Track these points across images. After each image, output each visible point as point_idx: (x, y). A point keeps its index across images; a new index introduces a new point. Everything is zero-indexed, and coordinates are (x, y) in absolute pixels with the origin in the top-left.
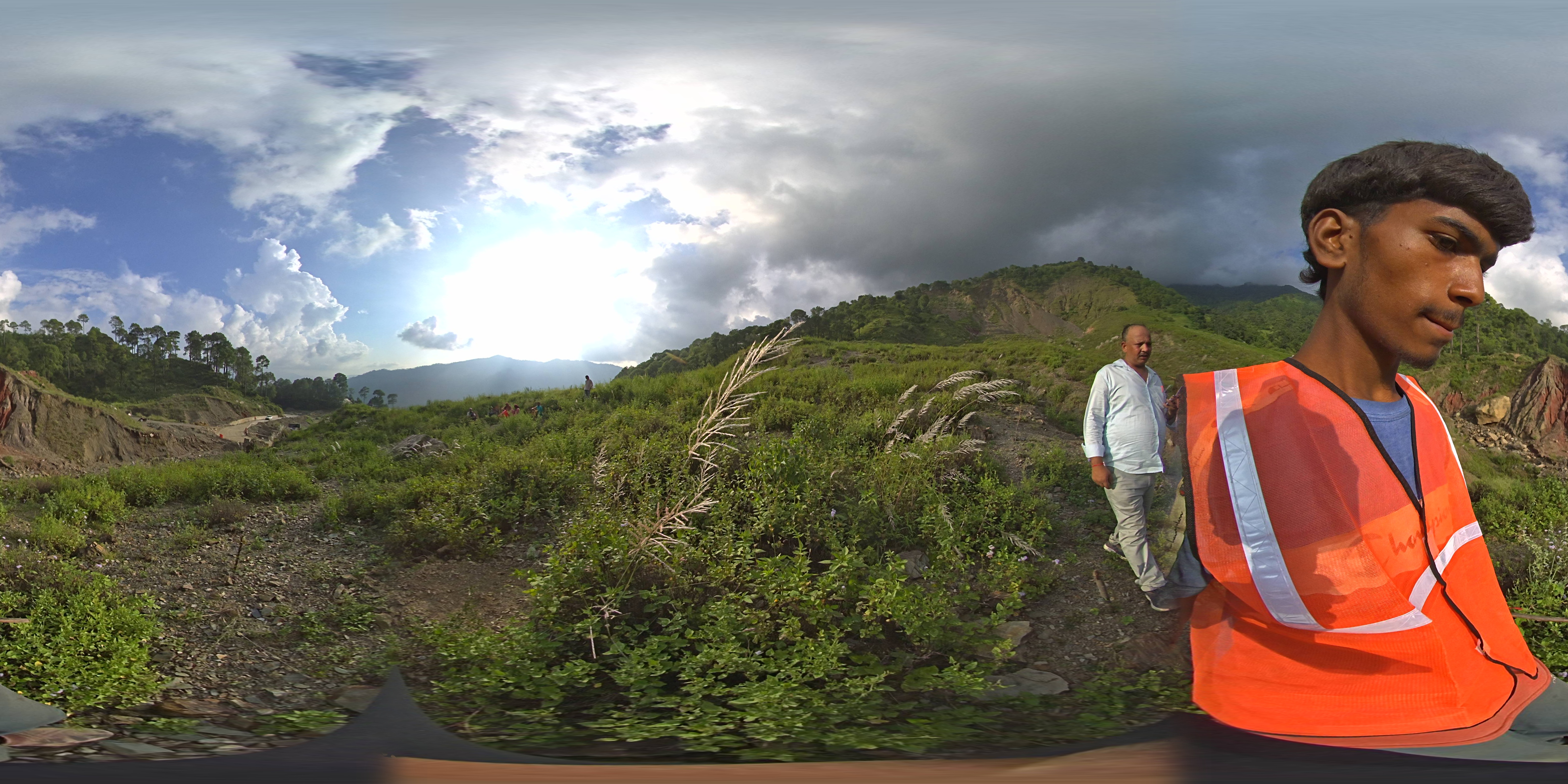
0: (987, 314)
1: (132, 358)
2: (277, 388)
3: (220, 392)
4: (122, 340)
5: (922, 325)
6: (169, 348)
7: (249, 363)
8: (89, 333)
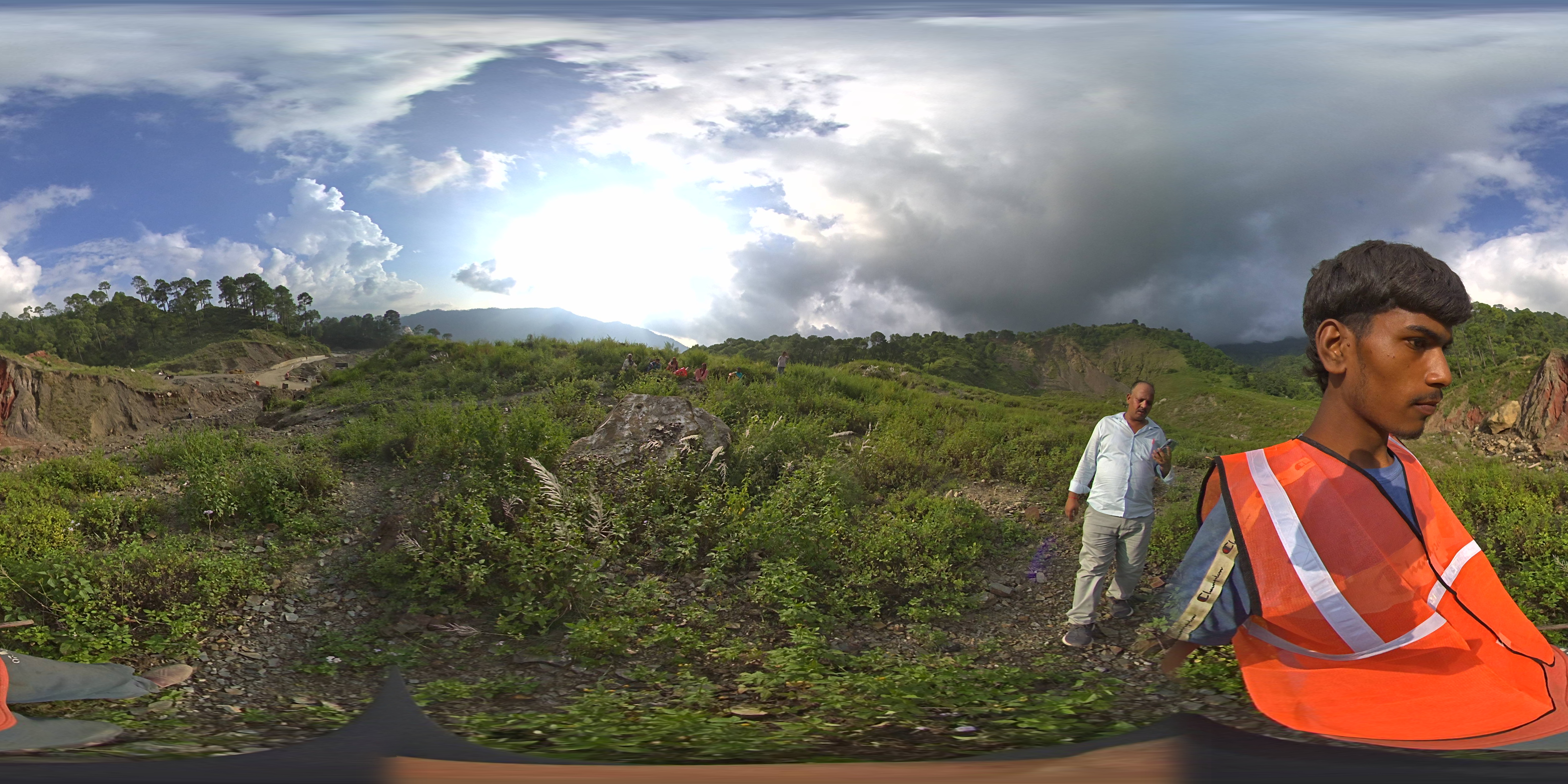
0: (1047, 369)
1: (163, 315)
2: (324, 328)
3: (259, 335)
4: (150, 299)
5: (987, 371)
6: (202, 297)
7: (289, 302)
8: (114, 299)
